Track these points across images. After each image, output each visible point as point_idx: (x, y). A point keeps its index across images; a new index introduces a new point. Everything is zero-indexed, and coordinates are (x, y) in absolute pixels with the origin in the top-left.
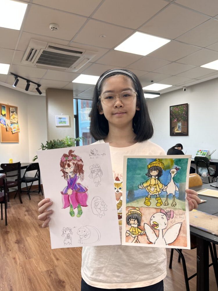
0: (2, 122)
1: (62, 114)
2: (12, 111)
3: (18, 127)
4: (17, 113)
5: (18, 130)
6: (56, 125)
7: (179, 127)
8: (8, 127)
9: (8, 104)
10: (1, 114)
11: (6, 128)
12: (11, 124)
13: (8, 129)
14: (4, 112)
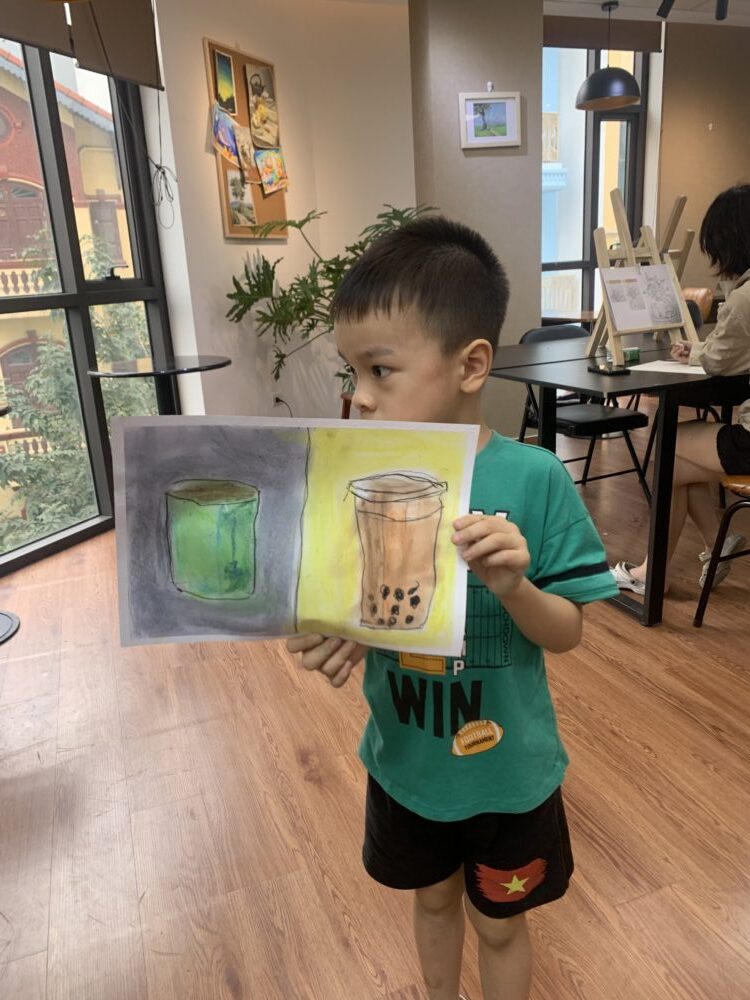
0: (223, 140)
1: (489, 84)
2: (253, 82)
3: (282, 166)
4: (272, 95)
5: (281, 178)
6: (464, 146)
8: (246, 166)
9: (237, 46)
10: (218, 97)
11: (241, 170)
12: (257, 148)
13: (248, 175)
14: (227, 90)
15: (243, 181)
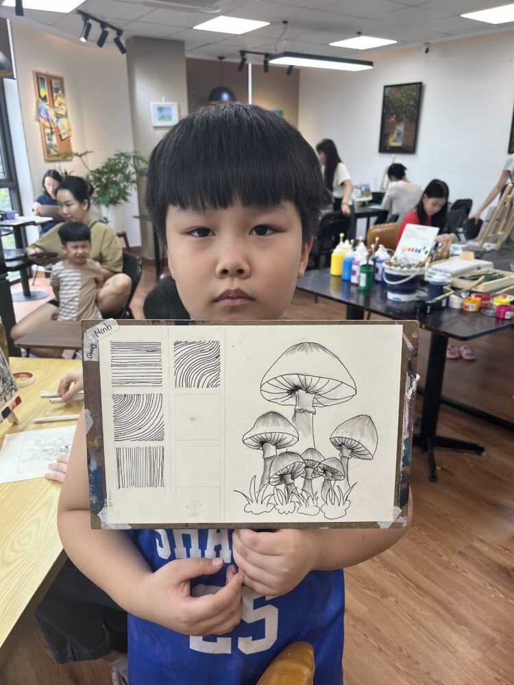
0: (43, 116)
1: (164, 99)
2: (55, 87)
3: (69, 125)
4: (63, 92)
5: (69, 131)
6: (154, 125)
7: (399, 134)
8: (53, 126)
9: (47, 71)
10: (40, 96)
11: (51, 128)
12: (57, 118)
13: (55, 131)
14: (44, 92)
15: (52, 133)
